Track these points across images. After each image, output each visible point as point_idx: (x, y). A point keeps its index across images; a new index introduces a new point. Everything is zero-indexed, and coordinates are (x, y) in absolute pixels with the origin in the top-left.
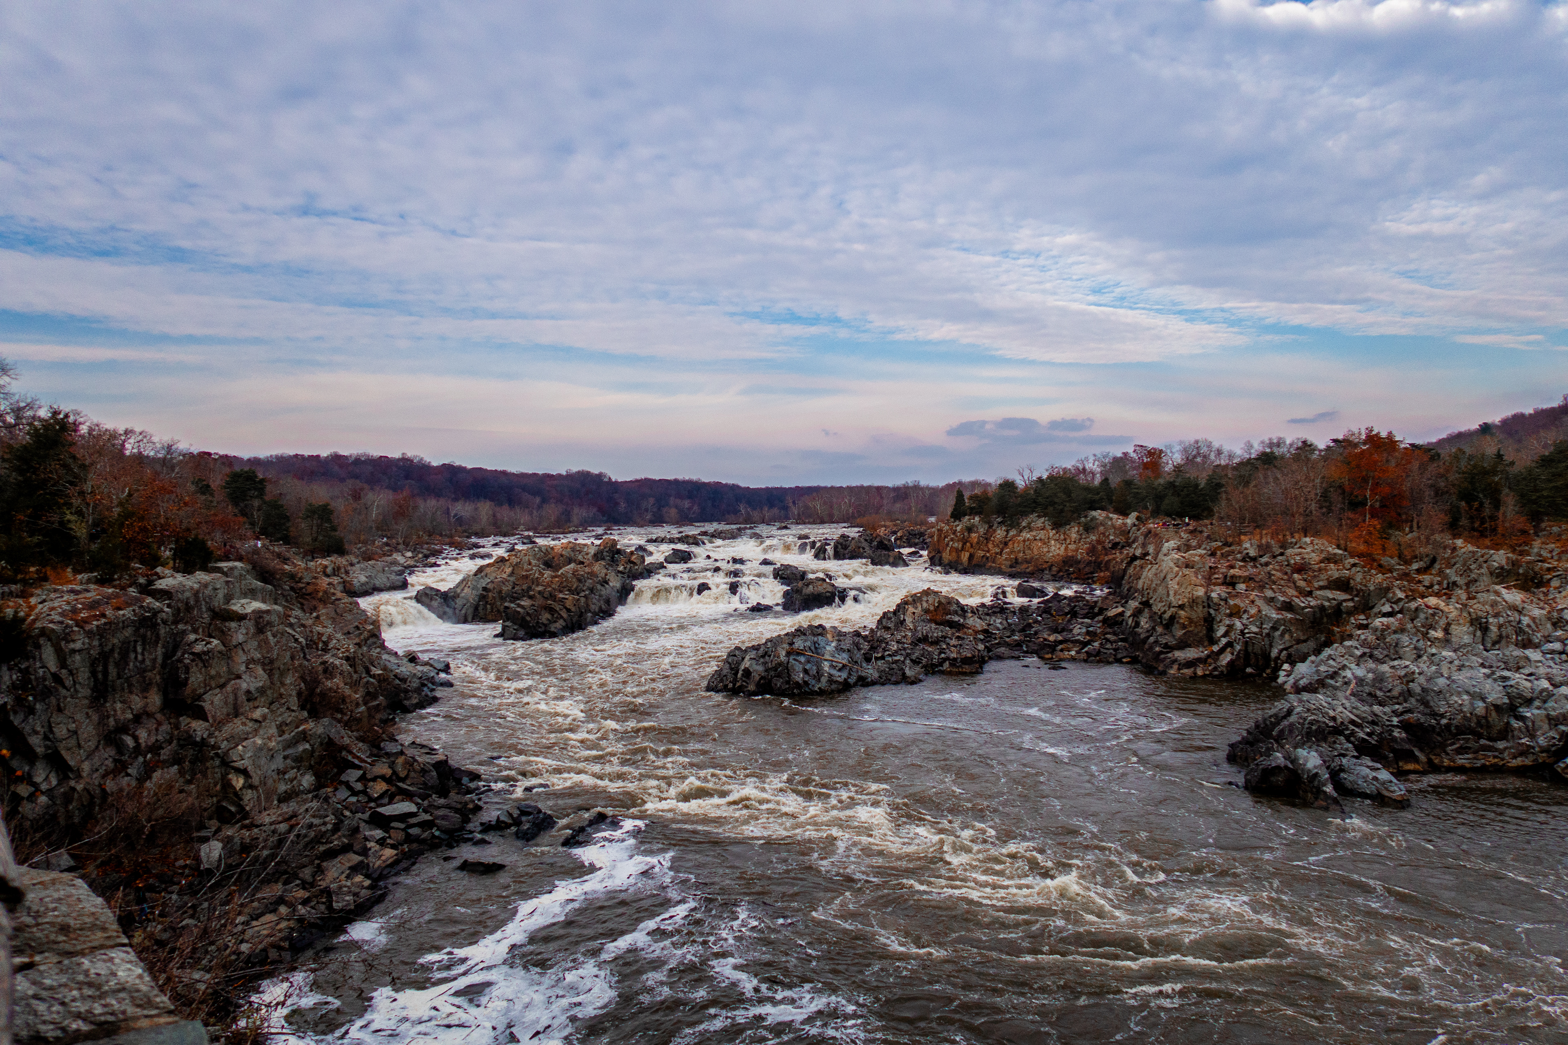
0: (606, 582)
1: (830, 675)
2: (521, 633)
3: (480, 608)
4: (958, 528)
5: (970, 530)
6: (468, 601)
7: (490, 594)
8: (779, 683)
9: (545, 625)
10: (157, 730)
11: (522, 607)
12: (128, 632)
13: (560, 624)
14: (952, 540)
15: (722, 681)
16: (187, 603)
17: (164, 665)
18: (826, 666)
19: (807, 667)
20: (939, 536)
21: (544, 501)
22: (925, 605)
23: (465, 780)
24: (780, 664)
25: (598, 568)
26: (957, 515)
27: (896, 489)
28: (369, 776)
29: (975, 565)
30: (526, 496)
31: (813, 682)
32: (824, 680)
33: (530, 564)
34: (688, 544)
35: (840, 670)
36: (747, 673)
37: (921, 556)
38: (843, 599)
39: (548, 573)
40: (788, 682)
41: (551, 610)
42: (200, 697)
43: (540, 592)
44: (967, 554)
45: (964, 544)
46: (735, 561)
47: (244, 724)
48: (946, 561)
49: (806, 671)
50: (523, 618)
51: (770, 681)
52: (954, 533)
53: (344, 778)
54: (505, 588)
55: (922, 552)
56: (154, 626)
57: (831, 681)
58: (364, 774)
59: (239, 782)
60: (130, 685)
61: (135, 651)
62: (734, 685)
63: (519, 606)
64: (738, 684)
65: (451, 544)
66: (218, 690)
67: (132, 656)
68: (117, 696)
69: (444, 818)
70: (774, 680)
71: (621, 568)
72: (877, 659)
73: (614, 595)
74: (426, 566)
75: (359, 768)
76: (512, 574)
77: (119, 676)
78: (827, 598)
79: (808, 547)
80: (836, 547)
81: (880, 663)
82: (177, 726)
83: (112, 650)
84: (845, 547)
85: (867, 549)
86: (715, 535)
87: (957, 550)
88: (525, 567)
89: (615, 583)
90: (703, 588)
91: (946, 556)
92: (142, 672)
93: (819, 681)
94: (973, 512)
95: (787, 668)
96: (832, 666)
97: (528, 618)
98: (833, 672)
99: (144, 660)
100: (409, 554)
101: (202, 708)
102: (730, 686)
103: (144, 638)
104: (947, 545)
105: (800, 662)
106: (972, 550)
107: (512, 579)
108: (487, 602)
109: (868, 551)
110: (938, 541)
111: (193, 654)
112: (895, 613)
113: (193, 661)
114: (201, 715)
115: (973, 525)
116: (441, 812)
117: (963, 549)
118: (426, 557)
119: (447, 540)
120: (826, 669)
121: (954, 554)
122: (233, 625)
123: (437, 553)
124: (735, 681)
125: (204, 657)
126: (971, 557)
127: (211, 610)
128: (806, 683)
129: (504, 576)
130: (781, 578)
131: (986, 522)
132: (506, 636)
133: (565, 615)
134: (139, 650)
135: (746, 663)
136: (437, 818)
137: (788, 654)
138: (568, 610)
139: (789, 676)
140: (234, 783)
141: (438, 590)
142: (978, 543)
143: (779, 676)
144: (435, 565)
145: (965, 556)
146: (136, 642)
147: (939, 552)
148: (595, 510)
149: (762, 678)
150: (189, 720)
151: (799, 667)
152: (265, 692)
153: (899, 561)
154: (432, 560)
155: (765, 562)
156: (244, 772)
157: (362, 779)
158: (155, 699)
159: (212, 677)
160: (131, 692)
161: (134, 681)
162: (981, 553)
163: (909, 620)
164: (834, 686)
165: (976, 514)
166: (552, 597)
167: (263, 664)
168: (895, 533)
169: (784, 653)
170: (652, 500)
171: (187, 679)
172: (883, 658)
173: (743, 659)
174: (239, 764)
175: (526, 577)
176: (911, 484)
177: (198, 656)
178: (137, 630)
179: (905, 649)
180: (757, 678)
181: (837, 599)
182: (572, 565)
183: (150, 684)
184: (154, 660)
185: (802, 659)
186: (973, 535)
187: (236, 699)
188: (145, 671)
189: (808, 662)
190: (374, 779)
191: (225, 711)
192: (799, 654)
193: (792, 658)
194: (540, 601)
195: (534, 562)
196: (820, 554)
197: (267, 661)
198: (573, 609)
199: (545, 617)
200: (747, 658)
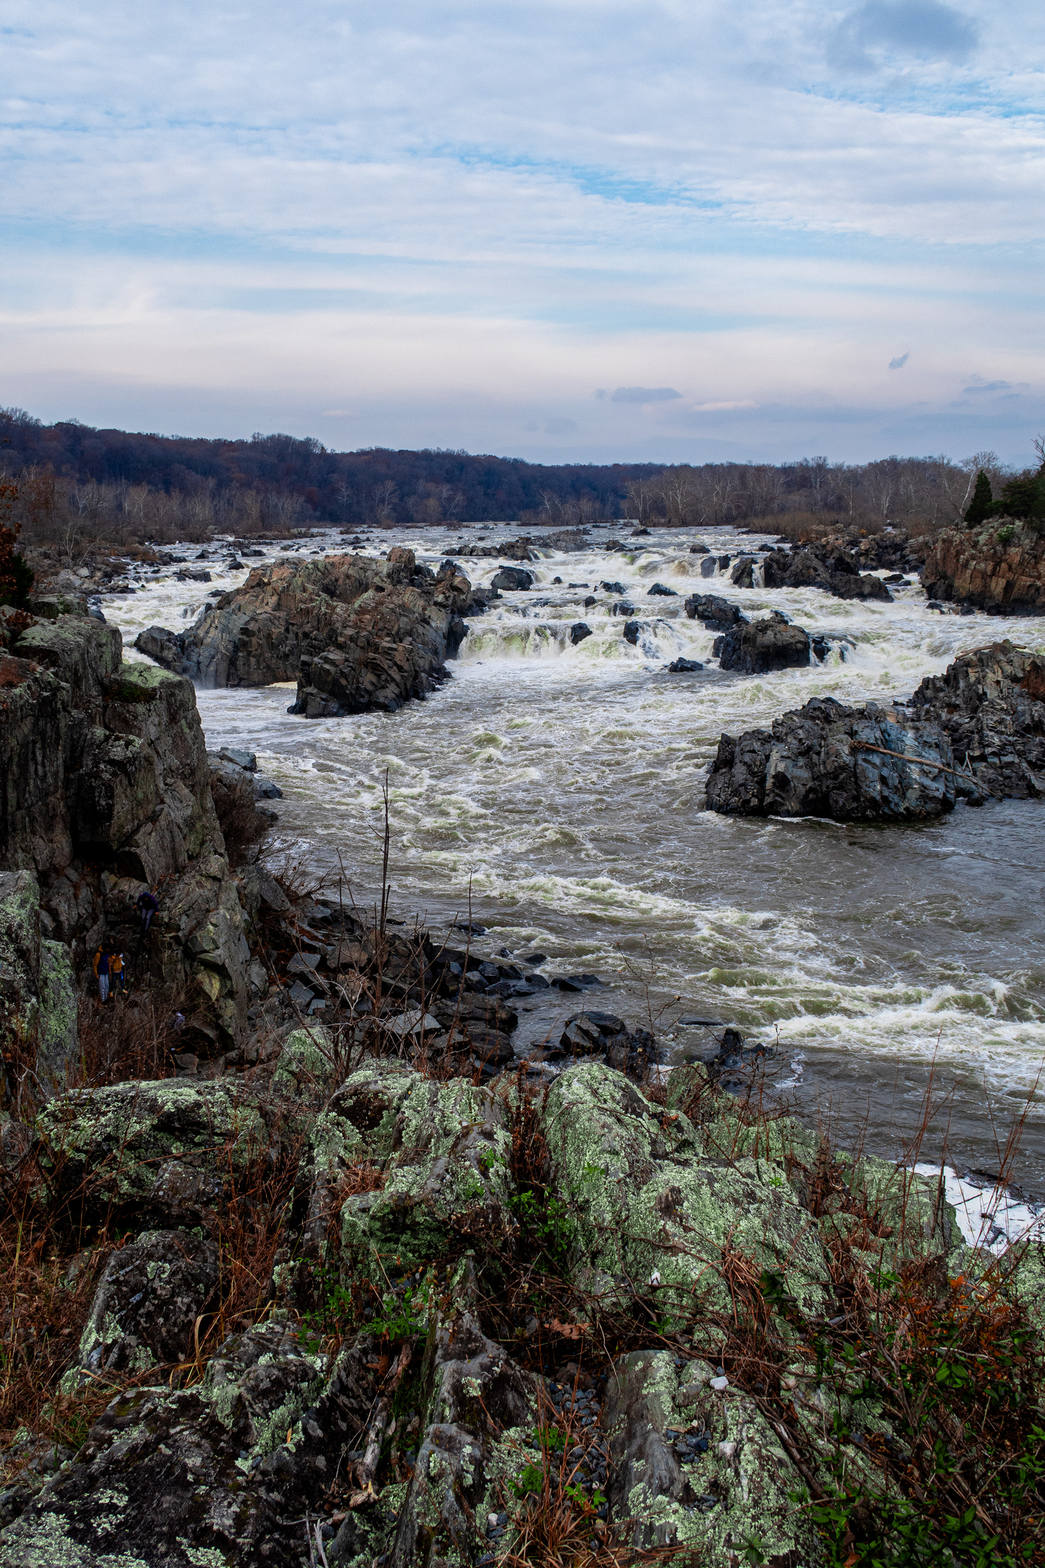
0: (426, 621)
1: (924, 788)
2: (334, 706)
3: (240, 662)
4: (982, 539)
5: (1006, 541)
6: (217, 649)
7: (254, 640)
8: (841, 799)
9: (369, 693)
10: (76, 896)
11: (332, 663)
12: (27, 726)
13: (391, 692)
14: (973, 557)
15: (736, 793)
16: (76, 671)
17: (67, 783)
18: (914, 772)
19: (885, 772)
20: (946, 551)
21: (222, 484)
22: (1008, 669)
23: (455, 967)
24: (844, 768)
25: (409, 596)
26: (976, 514)
27: (786, 471)
28: (332, 964)
29: (1016, 600)
30: (194, 477)
31: (896, 798)
32: (913, 795)
33: (304, 590)
34: (514, 557)
35: (934, 779)
36: (782, 781)
37: (908, 583)
38: (822, 653)
39: (340, 608)
40: (856, 799)
41: (375, 668)
42: (129, 839)
43: (351, 638)
44: (1002, 583)
45: (998, 564)
46: (607, 587)
47: (199, 884)
48: (964, 593)
49: (883, 780)
50: (336, 682)
51: (826, 796)
52: (975, 545)
53: (294, 967)
54: (275, 631)
55: (907, 577)
56: (54, 714)
57: (925, 796)
58: (323, 960)
59: (213, 987)
60: (33, 820)
61: (34, 759)
62: (761, 801)
63: (326, 660)
64: (768, 800)
65: (134, 555)
66: (149, 826)
67: (32, 769)
68: (18, 839)
69: (482, 1038)
70: (834, 795)
71: (440, 598)
72: (973, 759)
73: (441, 643)
74: (112, 590)
75: (311, 949)
76: (278, 607)
77: (19, 807)
78: (798, 651)
79: (717, 566)
80: (768, 567)
81: (981, 766)
82: (98, 890)
83: (11, 759)
84: (785, 567)
85: (821, 570)
86: (545, 544)
87: (984, 575)
88: (299, 595)
89: (439, 621)
90: (580, 633)
91: (963, 584)
92: (44, 794)
93: (904, 796)
94: (1009, 510)
95: (855, 775)
96: (924, 773)
97: (344, 682)
98: (927, 782)
99: (45, 775)
100: (85, 572)
101: (136, 857)
102: (754, 802)
103: (43, 734)
104: (966, 565)
105: (874, 765)
106: (1010, 576)
107: (282, 614)
108: (249, 653)
109: (824, 575)
110: (944, 559)
111: (112, 762)
112: (946, 679)
113: (114, 775)
114: (134, 868)
115: (1012, 534)
116: (478, 1028)
117: (994, 573)
118: (108, 576)
119: (124, 549)
120: (915, 776)
121: (978, 581)
122: (141, 708)
123: (119, 570)
124: (762, 794)
125: (131, 769)
126: (1009, 586)
127: (99, 682)
128: (885, 799)
129: (268, 609)
130: (703, 617)
131: (1033, 529)
132: (310, 710)
133: (397, 677)
134: (39, 759)
135: (776, 764)
136: (474, 1037)
137: (854, 751)
138: (400, 668)
139: (858, 787)
140: (207, 988)
141: (170, 633)
142: (1020, 564)
143: (841, 787)
144: (126, 590)
145: (997, 586)
146: (34, 742)
147: (944, 576)
148: (302, 499)
149: (811, 790)
150: (113, 879)
151: (873, 774)
152: (193, 825)
153: (880, 592)
154: (118, 581)
155: (658, 590)
156: (220, 970)
157: (322, 966)
158: (63, 841)
159: (139, 804)
160: (34, 833)
161: (35, 810)
162: (1026, 581)
163: (992, 693)
164: (930, 806)
165: (1017, 515)
166: (371, 645)
167: (184, 777)
168: (854, 543)
169: (846, 750)
170: (390, 485)
171: (110, 807)
172: (983, 758)
173: (768, 757)
174: (212, 956)
175: (308, 612)
176: (812, 463)
177: (120, 766)
178: (35, 724)
179: (1013, 744)
180: (802, 790)
181: (813, 656)
182: (370, 593)
183: (53, 817)
184: (56, 774)
185: (876, 760)
186: (1013, 550)
187: (173, 840)
188: (47, 795)
189: (884, 765)
190: (346, 967)
191: (163, 861)
192: (869, 751)
193: (860, 757)
194: (357, 654)
195: (310, 587)
196: (742, 577)
197: (187, 772)
198: (406, 666)
199: (368, 679)
200: (775, 756)
